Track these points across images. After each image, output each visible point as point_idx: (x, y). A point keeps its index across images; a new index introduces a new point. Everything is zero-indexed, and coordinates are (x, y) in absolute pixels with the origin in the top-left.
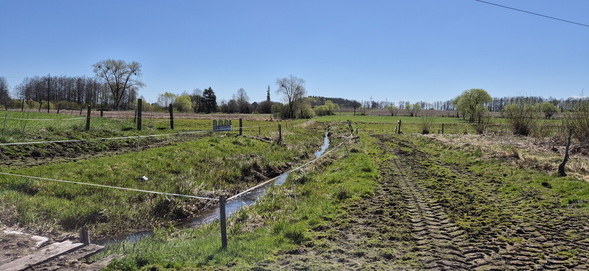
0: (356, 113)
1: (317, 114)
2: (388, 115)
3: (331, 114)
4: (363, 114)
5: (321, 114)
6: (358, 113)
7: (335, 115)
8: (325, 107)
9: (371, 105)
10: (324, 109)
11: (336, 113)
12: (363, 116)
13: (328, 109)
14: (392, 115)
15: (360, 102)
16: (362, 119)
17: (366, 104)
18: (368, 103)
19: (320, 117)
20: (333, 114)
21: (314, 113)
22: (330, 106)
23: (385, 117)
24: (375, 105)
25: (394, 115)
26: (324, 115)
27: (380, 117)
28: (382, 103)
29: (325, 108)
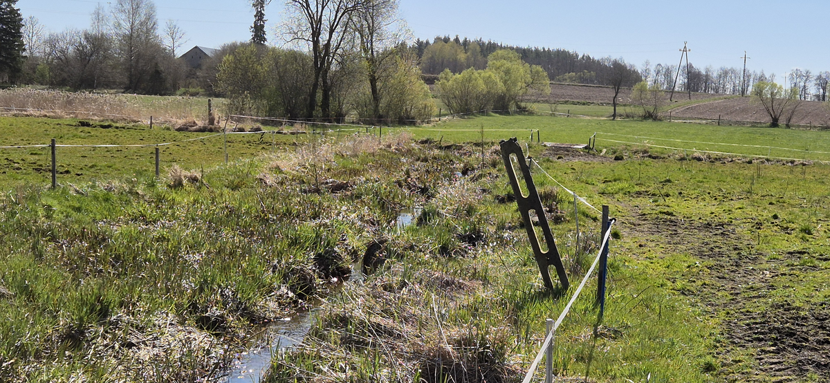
0: (620, 110)
1: (449, 106)
2: (754, 125)
3: (513, 108)
4: (649, 116)
5: (466, 106)
6: (628, 110)
7: (531, 113)
8: (484, 79)
9: (680, 81)
10: (482, 87)
11: (534, 107)
12: (649, 124)
13: (500, 87)
14: (775, 124)
15: (639, 68)
16: (648, 137)
17: (661, 78)
18: (668, 73)
19: (463, 122)
20: (522, 111)
21: (435, 105)
22: (507, 72)
23: (745, 129)
24: (695, 81)
25: (782, 122)
26: (482, 112)
27: (723, 131)
28: (725, 73)
29: (487, 81)
